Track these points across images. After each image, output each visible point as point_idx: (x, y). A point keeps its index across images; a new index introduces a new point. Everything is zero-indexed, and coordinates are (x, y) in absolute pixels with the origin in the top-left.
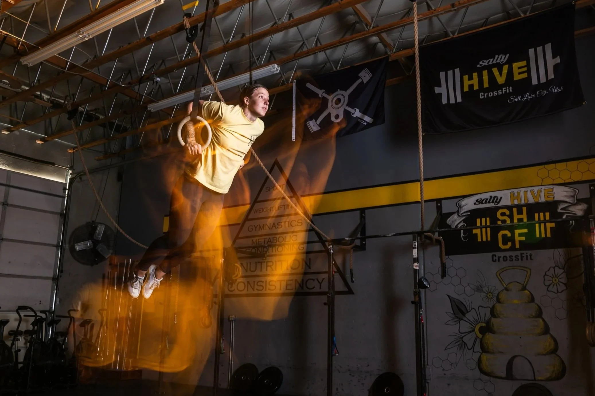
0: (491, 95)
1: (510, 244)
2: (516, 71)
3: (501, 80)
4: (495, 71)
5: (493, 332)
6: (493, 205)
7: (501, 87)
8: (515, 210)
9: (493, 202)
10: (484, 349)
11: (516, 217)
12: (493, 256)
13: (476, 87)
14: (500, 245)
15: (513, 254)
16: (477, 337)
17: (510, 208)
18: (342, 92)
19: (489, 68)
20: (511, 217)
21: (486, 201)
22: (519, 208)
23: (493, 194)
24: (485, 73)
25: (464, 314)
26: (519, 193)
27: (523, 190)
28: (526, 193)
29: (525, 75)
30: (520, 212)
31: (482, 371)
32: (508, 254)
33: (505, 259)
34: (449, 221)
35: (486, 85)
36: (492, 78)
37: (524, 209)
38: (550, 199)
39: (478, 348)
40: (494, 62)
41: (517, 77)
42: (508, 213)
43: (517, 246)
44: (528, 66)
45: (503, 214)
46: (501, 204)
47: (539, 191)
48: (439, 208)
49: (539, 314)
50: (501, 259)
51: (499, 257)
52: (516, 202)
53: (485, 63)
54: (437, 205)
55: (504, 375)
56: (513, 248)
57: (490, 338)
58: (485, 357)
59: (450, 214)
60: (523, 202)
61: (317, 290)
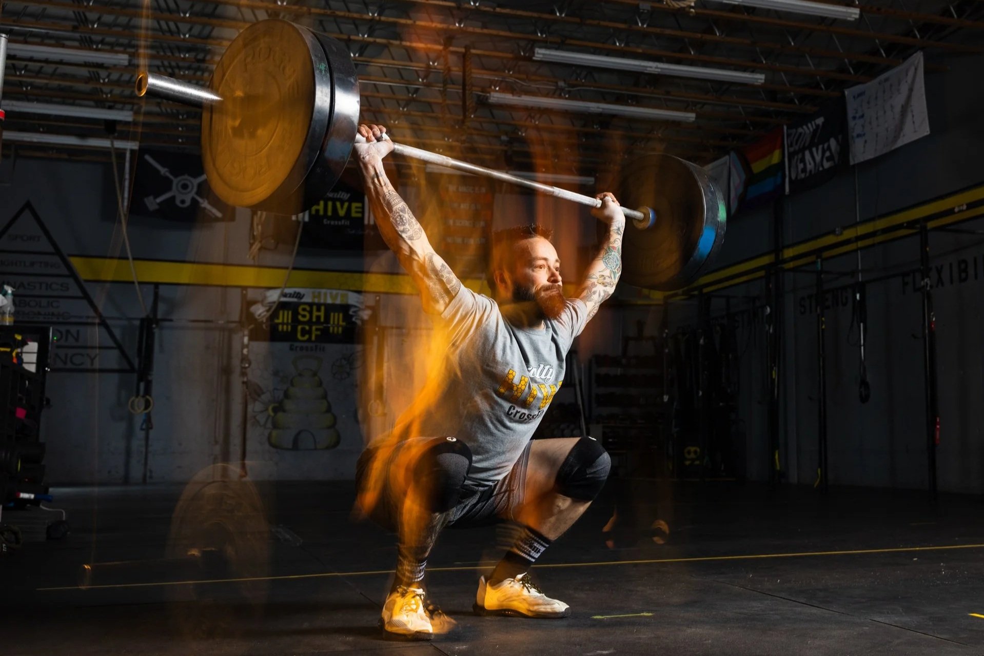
0: (332, 223)
1: (307, 337)
2: (353, 210)
3: (342, 213)
4: (338, 204)
5: (284, 411)
6: (295, 300)
7: (340, 219)
8: (315, 308)
9: (296, 297)
10: (275, 426)
11: (315, 314)
12: (291, 346)
13: (321, 213)
14: (299, 336)
15: (309, 345)
16: (269, 416)
17: (311, 305)
18: (192, 179)
19: (334, 200)
20: (311, 313)
21: (291, 295)
22: (319, 306)
23: (297, 290)
24: (330, 204)
25: (259, 396)
26: (319, 293)
27: (323, 291)
28: (325, 294)
29: (359, 215)
30: (319, 310)
31: (271, 445)
32: (305, 345)
33: (302, 349)
34: (253, 309)
35: (330, 213)
36: (335, 209)
37: (323, 308)
38: (344, 302)
39: (269, 425)
40: (338, 196)
41: (354, 215)
42: (308, 308)
43: (313, 338)
44: (363, 208)
45: (304, 310)
46: (304, 300)
47: (337, 294)
48: (244, 297)
49: (325, 397)
50: (298, 349)
51: (297, 347)
52: (316, 301)
53: (330, 195)
54: (242, 292)
55: (290, 446)
56: (309, 340)
57: (280, 415)
58: (274, 433)
59: (254, 302)
60: (322, 301)
61: (89, 366)
